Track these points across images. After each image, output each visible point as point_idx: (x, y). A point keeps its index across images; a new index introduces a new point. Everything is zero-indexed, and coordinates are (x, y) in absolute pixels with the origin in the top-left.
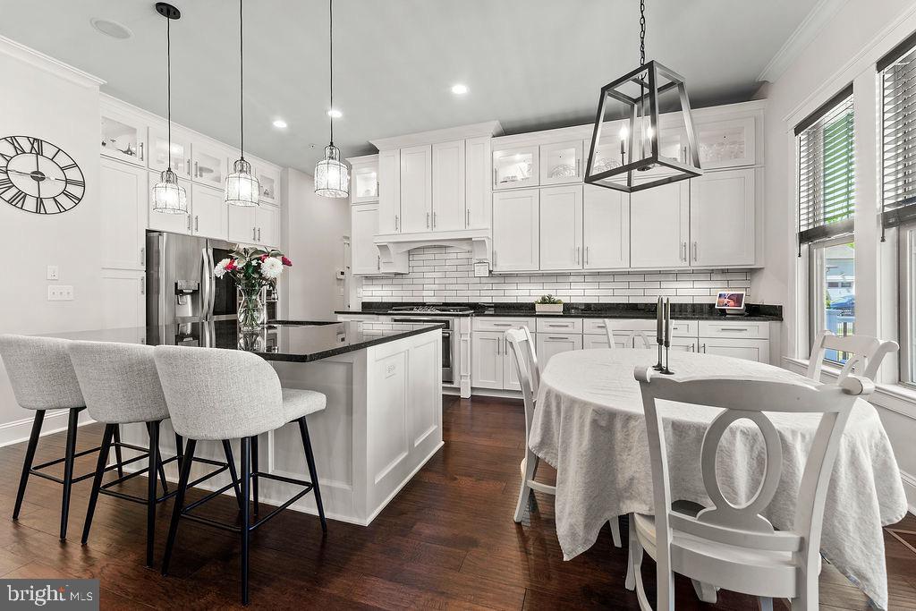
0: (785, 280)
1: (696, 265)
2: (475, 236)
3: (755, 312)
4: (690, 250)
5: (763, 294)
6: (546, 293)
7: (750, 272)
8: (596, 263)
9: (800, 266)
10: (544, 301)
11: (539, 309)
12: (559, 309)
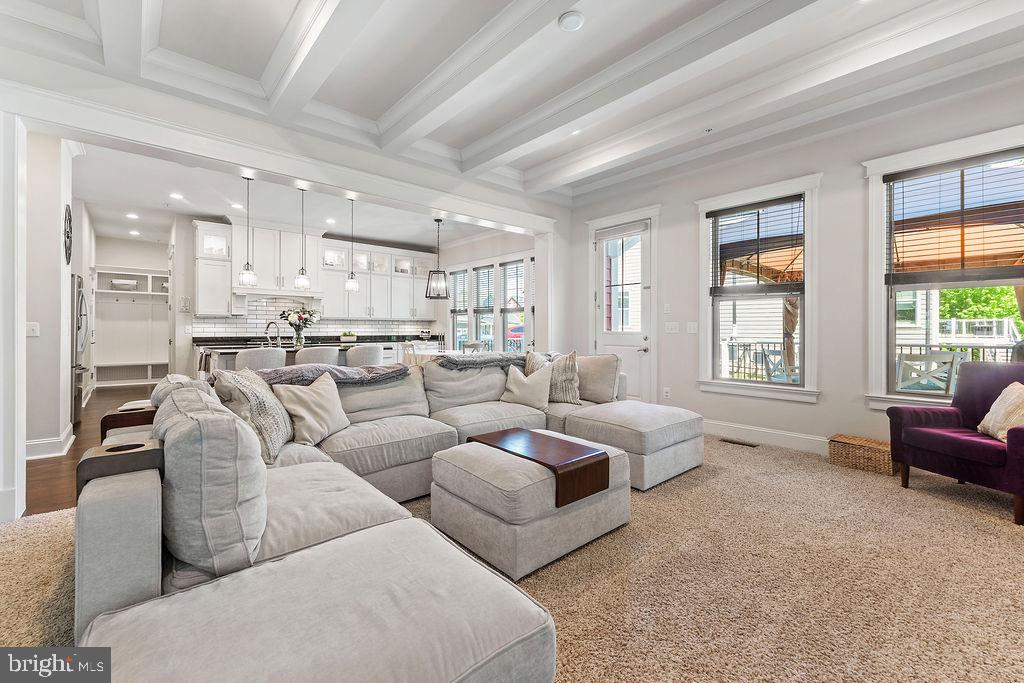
0: (445, 325)
1: (416, 318)
2: (316, 296)
3: (434, 338)
4: (413, 312)
5: (436, 330)
6: (347, 331)
7: (430, 322)
8: (377, 315)
9: (451, 320)
10: (345, 335)
11: (343, 339)
12: (355, 339)
